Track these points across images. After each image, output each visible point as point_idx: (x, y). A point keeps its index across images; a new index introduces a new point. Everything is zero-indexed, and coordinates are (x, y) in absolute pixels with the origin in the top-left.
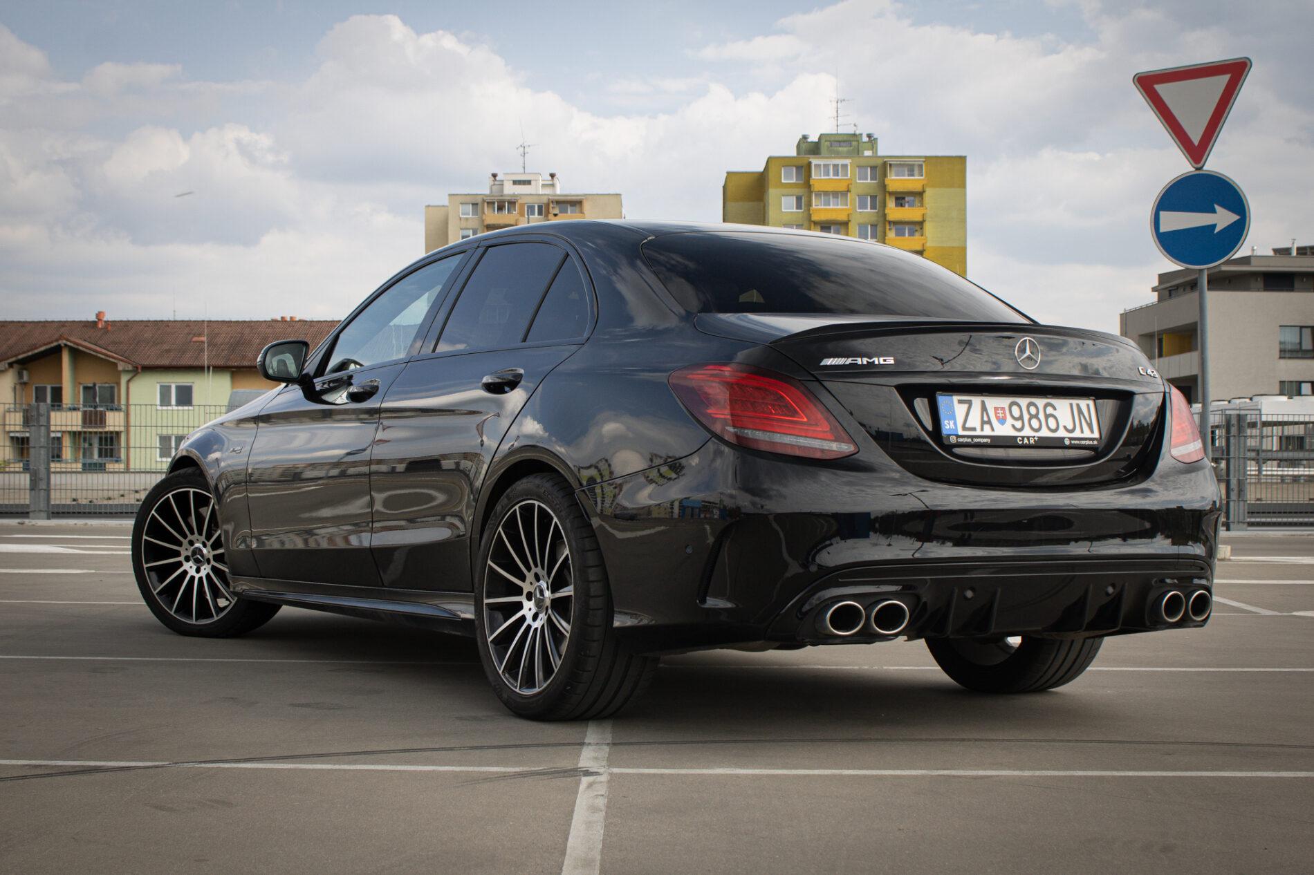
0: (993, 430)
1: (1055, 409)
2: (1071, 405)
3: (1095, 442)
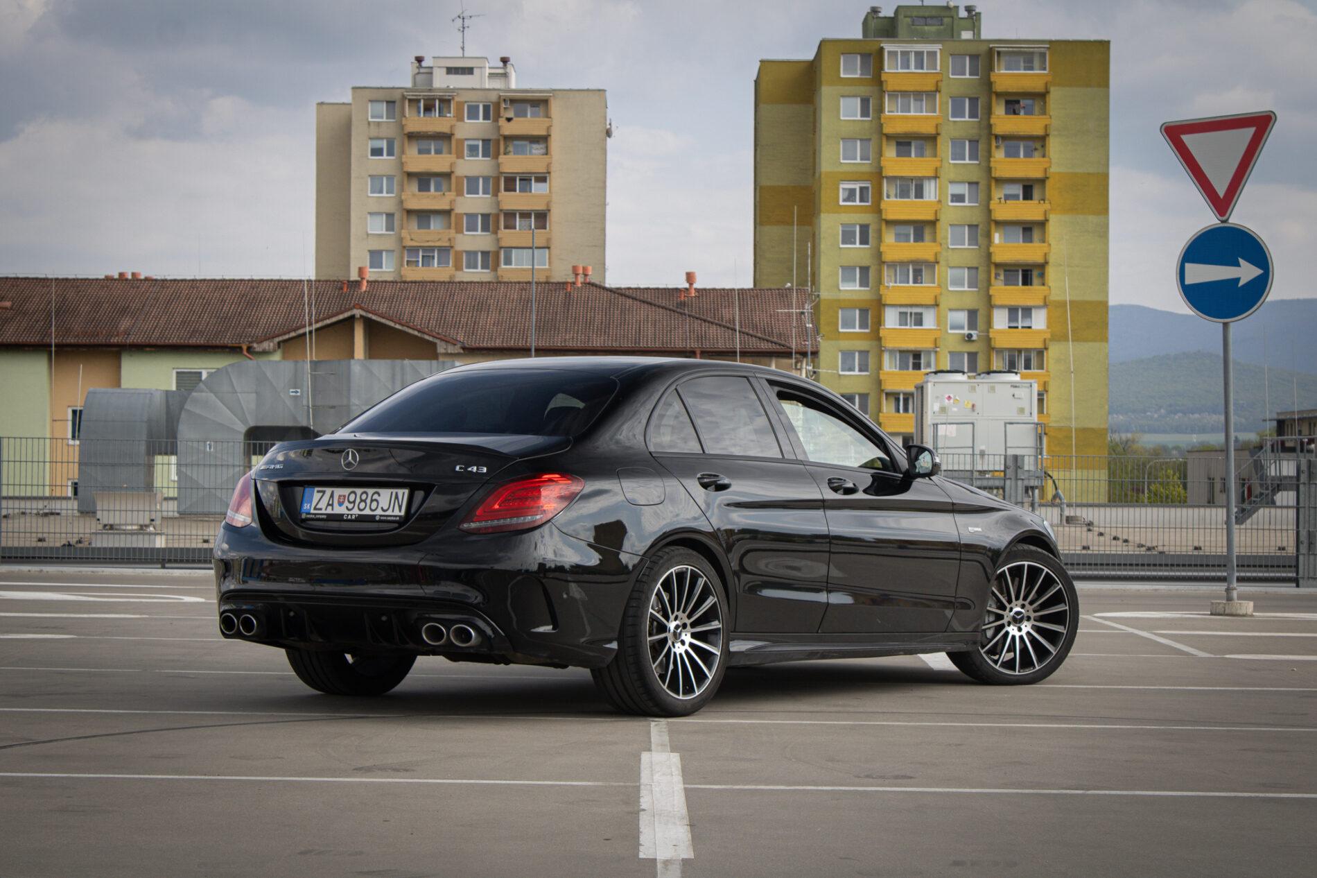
0: (333, 510)
2: (392, 493)
3: (398, 518)
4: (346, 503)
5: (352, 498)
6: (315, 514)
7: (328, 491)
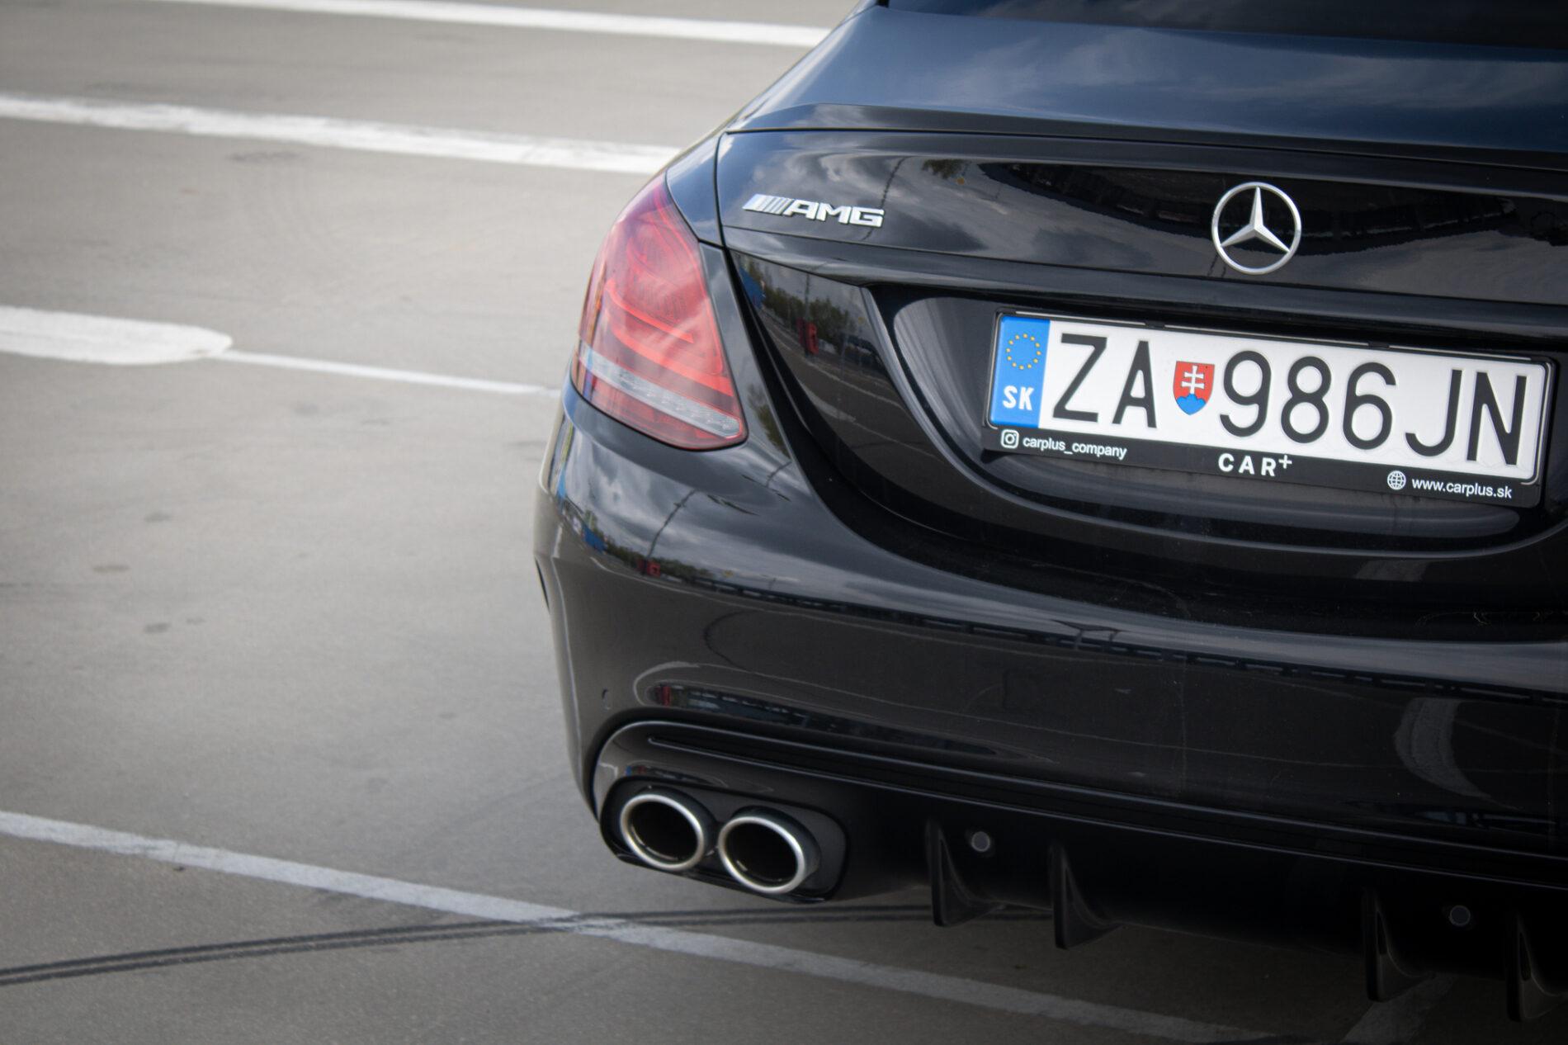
0: (1152, 422)
1: (1389, 379)
2: (1456, 376)
3: (1505, 493)
4: (1219, 402)
5: (1247, 379)
6: (1057, 436)
7: (1122, 340)
